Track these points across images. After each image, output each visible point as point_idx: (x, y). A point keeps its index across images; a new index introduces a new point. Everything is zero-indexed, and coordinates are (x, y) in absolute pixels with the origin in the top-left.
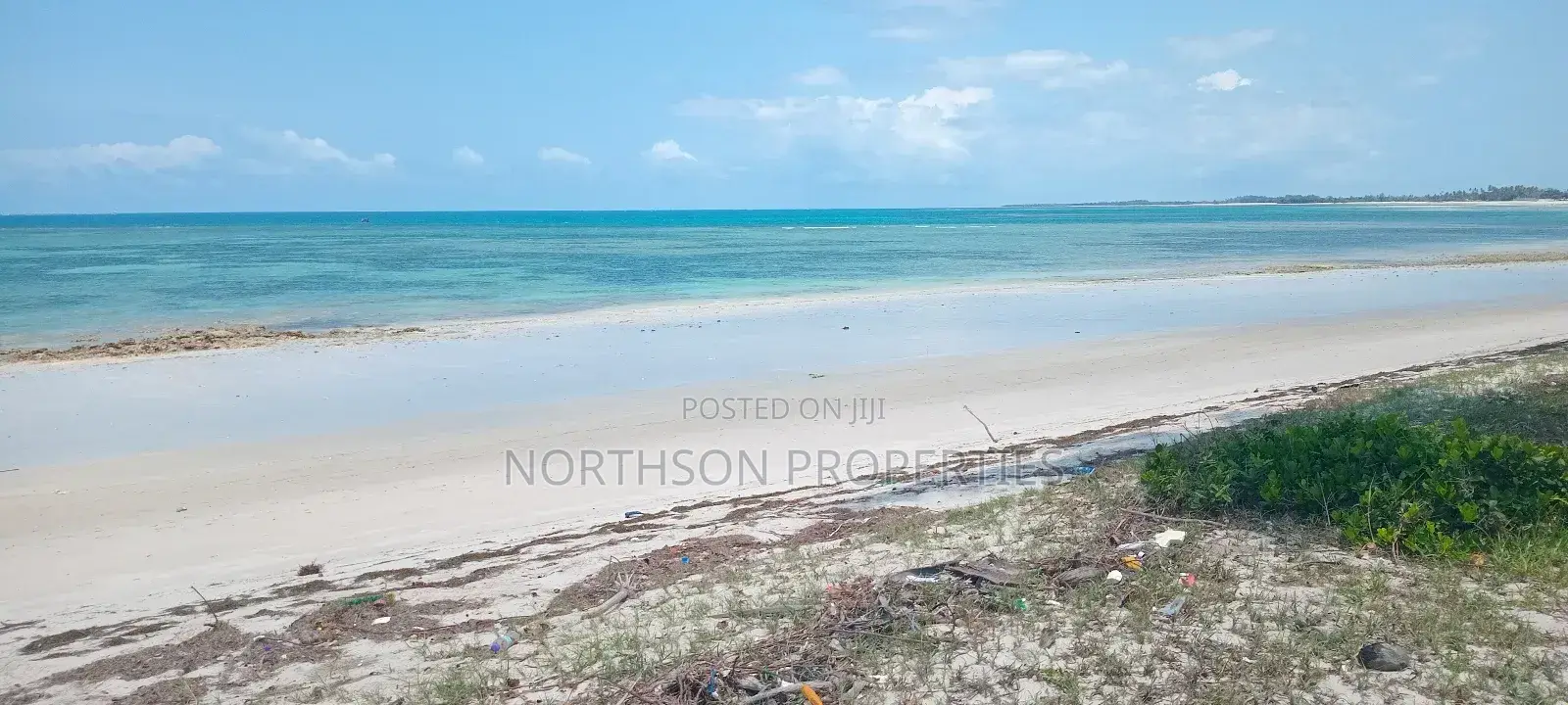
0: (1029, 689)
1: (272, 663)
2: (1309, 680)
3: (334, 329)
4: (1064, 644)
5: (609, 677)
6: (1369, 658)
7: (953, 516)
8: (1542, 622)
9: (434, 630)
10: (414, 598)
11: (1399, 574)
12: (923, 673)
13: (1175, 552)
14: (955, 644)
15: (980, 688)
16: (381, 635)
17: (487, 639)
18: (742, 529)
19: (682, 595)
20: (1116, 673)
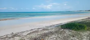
0: (55, 39)
1: (10, 38)
2: (70, 38)
3: (14, 19)
4: (56, 36)
5: (30, 39)
6: (73, 36)
7: (50, 29)
8: (82, 34)
9: (20, 36)
10: (19, 34)
11: (75, 32)
12: (49, 38)
13: (63, 31)
14: (50, 36)
15: (52, 39)
16: (17, 37)
17: (23, 37)
18: (38, 30)
19: (35, 34)
20: (59, 37)
